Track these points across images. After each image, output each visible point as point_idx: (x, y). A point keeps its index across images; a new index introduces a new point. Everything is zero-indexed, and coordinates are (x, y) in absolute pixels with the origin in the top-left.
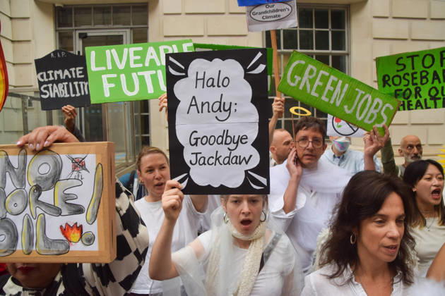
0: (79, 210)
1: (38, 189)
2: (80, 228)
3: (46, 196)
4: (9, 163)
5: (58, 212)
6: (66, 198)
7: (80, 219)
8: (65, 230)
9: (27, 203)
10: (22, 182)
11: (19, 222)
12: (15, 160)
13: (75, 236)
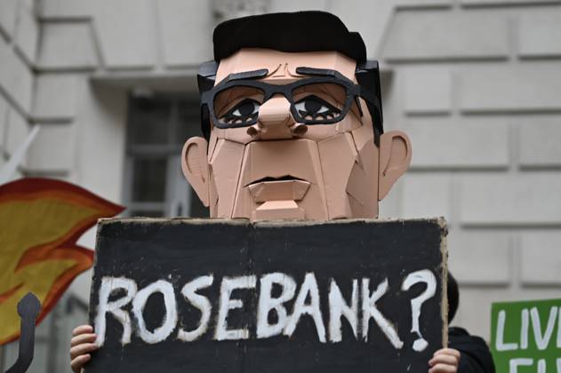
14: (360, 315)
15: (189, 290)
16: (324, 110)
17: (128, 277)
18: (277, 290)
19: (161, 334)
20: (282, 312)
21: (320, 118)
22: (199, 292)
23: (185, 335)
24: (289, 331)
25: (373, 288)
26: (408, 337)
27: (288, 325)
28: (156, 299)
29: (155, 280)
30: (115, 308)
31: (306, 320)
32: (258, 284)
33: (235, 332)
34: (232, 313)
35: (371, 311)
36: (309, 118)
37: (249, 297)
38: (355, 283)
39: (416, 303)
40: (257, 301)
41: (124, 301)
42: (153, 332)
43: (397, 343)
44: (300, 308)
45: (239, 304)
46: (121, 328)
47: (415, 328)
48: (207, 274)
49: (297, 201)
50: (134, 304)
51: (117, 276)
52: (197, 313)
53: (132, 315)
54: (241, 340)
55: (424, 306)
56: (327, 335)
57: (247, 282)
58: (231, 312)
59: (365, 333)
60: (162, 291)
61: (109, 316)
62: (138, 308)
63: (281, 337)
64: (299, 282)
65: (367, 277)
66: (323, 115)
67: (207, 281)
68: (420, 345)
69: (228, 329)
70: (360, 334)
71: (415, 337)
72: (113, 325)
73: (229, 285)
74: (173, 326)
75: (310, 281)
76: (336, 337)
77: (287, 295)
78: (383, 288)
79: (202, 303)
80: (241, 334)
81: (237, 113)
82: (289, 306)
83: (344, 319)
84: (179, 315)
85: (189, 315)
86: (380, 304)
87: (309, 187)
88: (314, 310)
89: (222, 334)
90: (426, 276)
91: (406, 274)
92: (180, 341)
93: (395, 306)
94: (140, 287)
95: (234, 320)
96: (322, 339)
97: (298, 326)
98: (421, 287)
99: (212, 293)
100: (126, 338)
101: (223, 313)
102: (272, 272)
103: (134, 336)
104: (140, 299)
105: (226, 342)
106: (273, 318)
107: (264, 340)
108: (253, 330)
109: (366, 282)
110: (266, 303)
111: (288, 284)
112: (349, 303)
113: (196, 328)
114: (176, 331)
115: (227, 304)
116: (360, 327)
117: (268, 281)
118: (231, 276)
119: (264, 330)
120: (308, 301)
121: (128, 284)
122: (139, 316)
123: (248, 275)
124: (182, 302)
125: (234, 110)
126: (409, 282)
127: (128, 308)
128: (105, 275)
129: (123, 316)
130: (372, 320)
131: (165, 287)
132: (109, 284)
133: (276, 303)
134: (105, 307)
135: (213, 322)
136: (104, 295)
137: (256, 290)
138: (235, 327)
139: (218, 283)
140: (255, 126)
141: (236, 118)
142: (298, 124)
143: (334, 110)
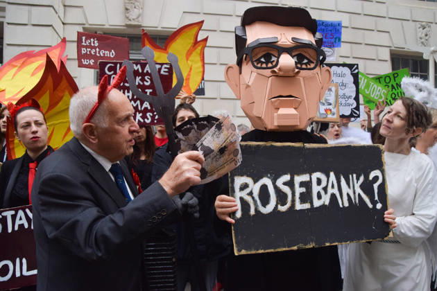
0: (330, 104)
2: (330, 110)
5: (324, 104)
8: (326, 110)
13: (329, 112)
14: (354, 193)
15: (280, 182)
16: (305, 61)
17: (248, 175)
18: (319, 182)
19: (270, 208)
20: (322, 193)
22: (285, 184)
23: (281, 208)
24: (327, 203)
25: (358, 179)
26: (374, 203)
27: (326, 200)
28: (264, 189)
29: (262, 178)
30: (244, 194)
31: (333, 196)
32: (311, 178)
33: (304, 205)
35: (359, 191)
37: (307, 185)
38: (351, 176)
39: (376, 186)
40: (311, 187)
42: (265, 207)
43: (370, 206)
44: (330, 191)
45: (303, 190)
46: (249, 206)
47: (376, 198)
48: (286, 174)
49: (295, 108)
50: (253, 191)
51: (242, 176)
52: (285, 195)
53: (253, 198)
54: (308, 209)
55: (379, 187)
56: (343, 204)
58: (301, 194)
59: (357, 202)
60: (267, 184)
61: (242, 199)
62: (256, 194)
63: (323, 206)
64: (328, 176)
65: (355, 173)
66: (306, 64)
67: (287, 178)
68: (379, 206)
69: (301, 204)
70: (355, 202)
71: (376, 202)
72: (245, 204)
73: (298, 179)
74: (275, 203)
75: (332, 174)
76: (346, 204)
77: (324, 184)
78: (362, 179)
79: (286, 189)
80: (307, 206)
81: (263, 60)
82: (325, 189)
83: (348, 195)
84: (277, 197)
85: (282, 197)
86: (362, 187)
87: (301, 102)
88: (336, 191)
89: (299, 206)
90: (378, 173)
91: (370, 172)
92: (279, 211)
93: (367, 187)
94: (255, 182)
95: (303, 198)
96: (341, 206)
97: (331, 199)
98: (376, 178)
99: (290, 184)
100: (252, 212)
101: (297, 195)
102: (316, 172)
103: (256, 210)
104: (256, 188)
105: (301, 210)
106: (319, 197)
107: (317, 208)
108: (312, 203)
109: (355, 175)
110: (316, 189)
111: (323, 178)
112: (349, 186)
113: (286, 204)
114: (276, 206)
115: (298, 190)
116: (355, 199)
117: (316, 175)
118: (299, 173)
119: (317, 203)
120: (333, 187)
121: (249, 180)
122: (257, 198)
123: (305, 174)
124: (276, 188)
125: (261, 58)
126: (372, 176)
127: (251, 194)
128: (236, 175)
129: (248, 199)
130: (359, 194)
131: (266, 181)
132: (239, 181)
133: (320, 188)
134: (238, 194)
135: (293, 201)
136: (237, 187)
137: (310, 182)
138: (304, 203)
139: (292, 179)
140: (275, 69)
141: (262, 63)
142: (297, 70)
143: (310, 62)
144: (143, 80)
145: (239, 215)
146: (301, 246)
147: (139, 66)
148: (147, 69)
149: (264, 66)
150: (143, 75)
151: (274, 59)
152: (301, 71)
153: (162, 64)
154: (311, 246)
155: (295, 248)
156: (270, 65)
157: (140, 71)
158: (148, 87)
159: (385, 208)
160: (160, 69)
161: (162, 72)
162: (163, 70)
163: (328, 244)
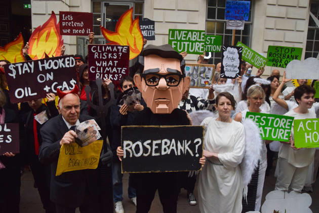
1: (200, 74)
3: (202, 75)
4: (195, 68)
5: (204, 78)
6: (206, 76)
7: (208, 80)
9: (198, 76)
10: (197, 72)
11: (196, 80)
12: (196, 67)
13: (207, 83)
14: (184, 149)
15: (145, 144)
16: (173, 81)
17: (130, 140)
18: (166, 143)
19: (139, 155)
20: (167, 149)
21: (172, 84)
22: (148, 144)
23: (144, 155)
24: (169, 153)
25: (187, 142)
26: (195, 154)
27: (169, 152)
28: (137, 146)
29: (136, 141)
30: (128, 148)
31: (173, 150)
34: (156, 149)
35: (187, 148)
36: (170, 84)
37: (159, 145)
38: (184, 141)
39: (197, 146)
40: (161, 146)
41: (130, 147)
42: (137, 154)
43: (192, 155)
44: (171, 148)
45: (157, 147)
46: (130, 154)
47: (196, 152)
51: (128, 140)
52: (148, 149)
53: (132, 150)
55: (199, 147)
57: (159, 142)
59: (185, 153)
61: (126, 150)
62: (133, 148)
63: (167, 154)
64: (171, 141)
67: (149, 141)
68: (197, 155)
71: (196, 154)
72: (128, 153)
73: (155, 142)
75: (173, 141)
76: (179, 154)
77: (168, 144)
78: (190, 142)
79: (148, 147)
80: (158, 154)
81: (151, 80)
82: (169, 147)
83: (181, 150)
84: (143, 150)
85: (145, 150)
86: (189, 146)
87: (170, 101)
88: (174, 148)
89: (154, 154)
90: (199, 140)
91: (195, 139)
93: (192, 147)
94: (133, 143)
95: (156, 151)
96: (176, 155)
97: (171, 152)
98: (198, 142)
99: (151, 144)
100: (131, 156)
101: (154, 149)
102: (164, 139)
103: (133, 155)
104: (134, 146)
105: (155, 156)
106: (165, 150)
107: (163, 155)
108: (161, 153)
109: (186, 141)
110: (163, 147)
111: (168, 142)
112: (182, 146)
113: (147, 153)
114: (142, 154)
115: (154, 147)
116: (184, 151)
117: (164, 141)
118: (155, 140)
119: (163, 153)
120: (173, 146)
121: (130, 143)
122: (134, 150)
123: (159, 140)
124: (144, 147)
126: (196, 141)
127: (131, 148)
128: (124, 140)
129: (130, 150)
130: (187, 150)
131: (139, 143)
132: (125, 143)
133: (166, 146)
134: (125, 148)
135: (151, 152)
136: (125, 145)
137: (161, 143)
138: (157, 153)
139: (152, 142)
140: (157, 87)
141: (151, 82)
142: (168, 87)
143: (176, 81)
144: (112, 55)
145: (125, 157)
146: (153, 171)
147: (110, 47)
148: (115, 49)
149: (152, 84)
150: (113, 53)
151: (157, 80)
152: (171, 87)
153: (123, 46)
154: (158, 172)
155: (150, 172)
156: (155, 84)
157: (111, 50)
158: (116, 60)
159: (201, 156)
160: (122, 50)
161: (123, 51)
162: (124, 50)
163: (166, 171)
